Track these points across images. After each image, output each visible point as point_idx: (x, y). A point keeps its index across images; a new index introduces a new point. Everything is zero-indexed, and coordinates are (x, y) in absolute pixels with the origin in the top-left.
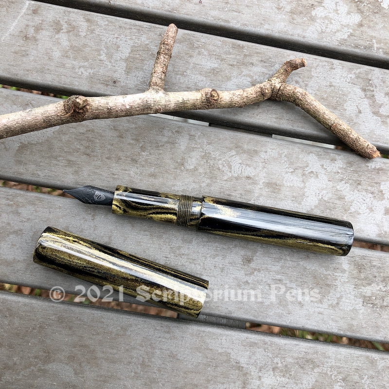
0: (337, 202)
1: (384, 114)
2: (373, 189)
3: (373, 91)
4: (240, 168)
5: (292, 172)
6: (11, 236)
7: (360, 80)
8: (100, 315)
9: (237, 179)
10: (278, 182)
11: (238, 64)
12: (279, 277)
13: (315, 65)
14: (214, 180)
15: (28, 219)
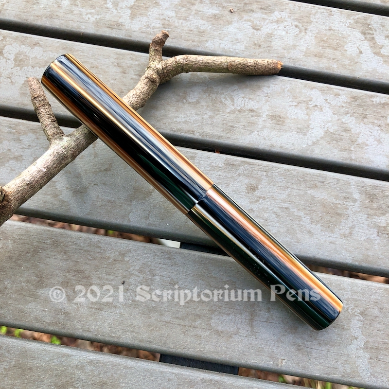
0: (344, 134)
1: (386, 54)
2: (379, 123)
3: (373, 34)
4: (243, 102)
5: (295, 106)
6: (11, 162)
7: (358, 24)
8: (97, 240)
9: (240, 111)
10: (282, 115)
11: (239, 11)
12: (285, 205)
13: (313, 12)
14: (216, 113)
15: (29, 146)
